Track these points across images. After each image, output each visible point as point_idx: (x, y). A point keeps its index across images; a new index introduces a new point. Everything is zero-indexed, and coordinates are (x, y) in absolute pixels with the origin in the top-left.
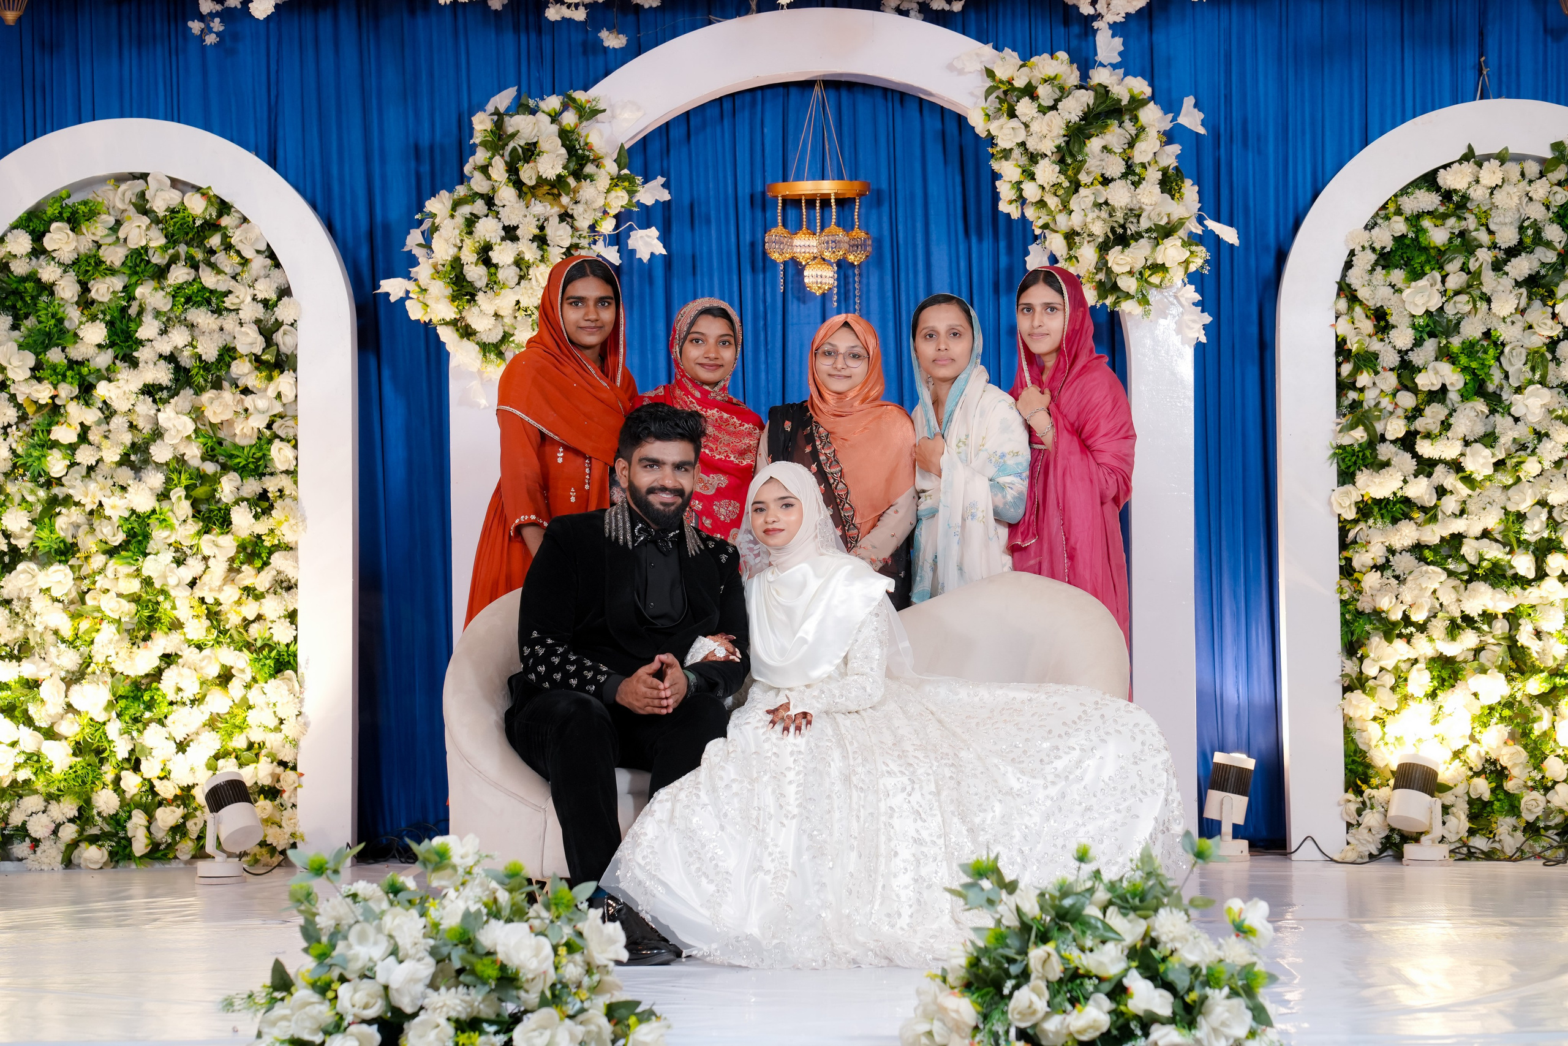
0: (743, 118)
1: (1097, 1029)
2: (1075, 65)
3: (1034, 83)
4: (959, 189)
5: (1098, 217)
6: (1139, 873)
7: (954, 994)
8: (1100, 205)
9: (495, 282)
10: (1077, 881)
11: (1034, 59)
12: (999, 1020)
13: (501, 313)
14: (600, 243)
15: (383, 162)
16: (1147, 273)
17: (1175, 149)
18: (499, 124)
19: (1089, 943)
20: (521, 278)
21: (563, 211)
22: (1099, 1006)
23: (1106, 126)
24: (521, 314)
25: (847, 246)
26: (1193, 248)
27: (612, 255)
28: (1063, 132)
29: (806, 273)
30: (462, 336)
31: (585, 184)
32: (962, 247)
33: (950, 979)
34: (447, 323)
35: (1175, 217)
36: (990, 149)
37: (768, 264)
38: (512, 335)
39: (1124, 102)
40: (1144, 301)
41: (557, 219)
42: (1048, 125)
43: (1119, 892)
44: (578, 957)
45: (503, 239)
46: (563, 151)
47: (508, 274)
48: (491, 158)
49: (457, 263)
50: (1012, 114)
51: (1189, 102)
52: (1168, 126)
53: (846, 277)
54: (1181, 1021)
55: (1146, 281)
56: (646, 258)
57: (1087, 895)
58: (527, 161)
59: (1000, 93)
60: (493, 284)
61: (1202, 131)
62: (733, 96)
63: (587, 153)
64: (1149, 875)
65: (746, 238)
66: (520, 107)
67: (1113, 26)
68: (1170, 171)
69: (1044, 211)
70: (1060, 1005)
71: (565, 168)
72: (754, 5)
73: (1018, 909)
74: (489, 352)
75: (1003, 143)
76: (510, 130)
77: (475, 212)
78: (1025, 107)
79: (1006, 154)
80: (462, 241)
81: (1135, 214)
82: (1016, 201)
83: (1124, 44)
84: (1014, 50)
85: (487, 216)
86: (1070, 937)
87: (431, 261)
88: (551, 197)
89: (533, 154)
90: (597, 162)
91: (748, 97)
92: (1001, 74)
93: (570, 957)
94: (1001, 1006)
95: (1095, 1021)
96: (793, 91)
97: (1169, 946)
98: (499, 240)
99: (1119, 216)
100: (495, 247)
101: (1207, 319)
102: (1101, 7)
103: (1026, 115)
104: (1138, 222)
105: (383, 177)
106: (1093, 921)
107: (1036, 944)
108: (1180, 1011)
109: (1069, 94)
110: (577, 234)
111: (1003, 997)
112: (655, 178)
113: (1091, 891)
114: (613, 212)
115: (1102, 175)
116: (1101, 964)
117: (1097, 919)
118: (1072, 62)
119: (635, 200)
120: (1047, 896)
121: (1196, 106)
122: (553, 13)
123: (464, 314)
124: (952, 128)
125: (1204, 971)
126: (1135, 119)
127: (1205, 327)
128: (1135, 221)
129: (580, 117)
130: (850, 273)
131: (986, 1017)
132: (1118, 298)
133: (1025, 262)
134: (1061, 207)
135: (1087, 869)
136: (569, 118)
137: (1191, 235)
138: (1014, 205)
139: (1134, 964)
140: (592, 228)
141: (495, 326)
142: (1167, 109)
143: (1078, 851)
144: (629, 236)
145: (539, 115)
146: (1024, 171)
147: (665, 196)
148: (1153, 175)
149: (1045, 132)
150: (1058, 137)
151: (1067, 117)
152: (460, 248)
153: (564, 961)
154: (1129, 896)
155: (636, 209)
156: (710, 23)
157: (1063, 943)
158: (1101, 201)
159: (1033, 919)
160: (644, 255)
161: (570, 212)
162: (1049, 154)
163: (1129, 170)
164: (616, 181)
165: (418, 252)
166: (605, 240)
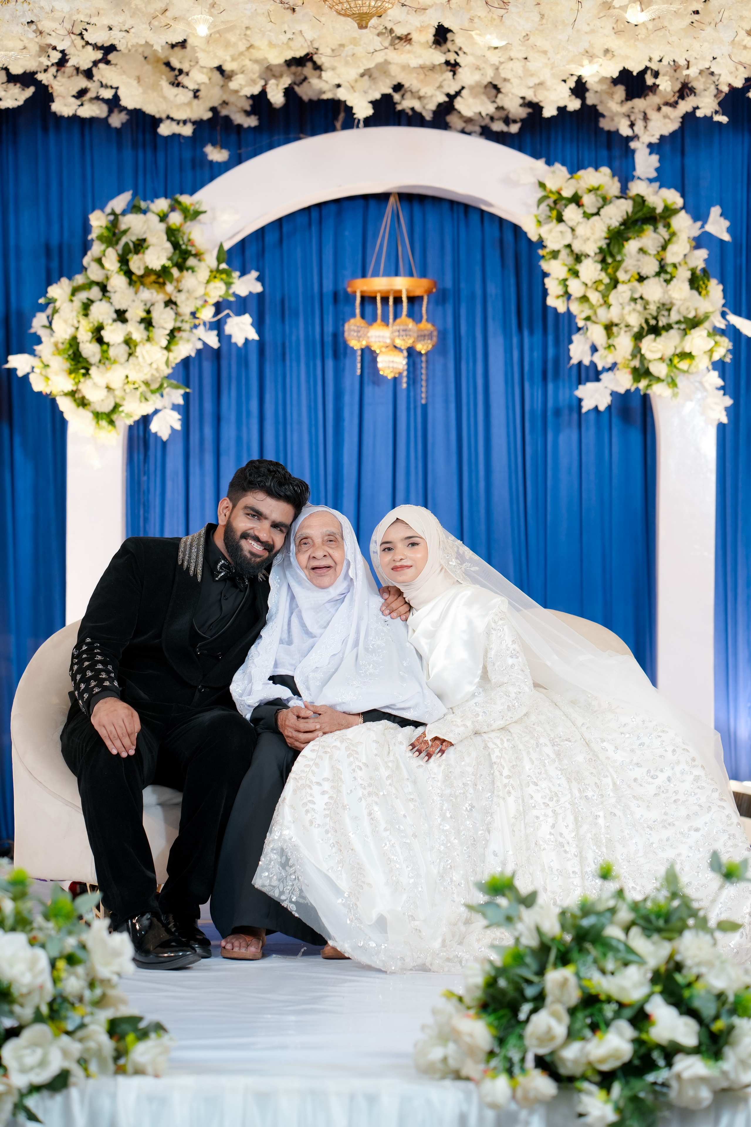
0: (329, 225)
1: (618, 1058)
2: (616, 179)
3: (580, 193)
4: (513, 289)
5: (634, 310)
6: (665, 893)
7: (468, 1016)
8: (634, 300)
9: (107, 359)
10: (600, 899)
11: (581, 173)
12: (514, 1046)
13: (112, 386)
14: (201, 328)
15: (18, 257)
16: (676, 360)
17: (703, 254)
18: (114, 223)
19: (610, 965)
20: (130, 355)
21: (167, 298)
22: (620, 1034)
23: (642, 231)
24: (129, 388)
25: (415, 335)
26: (718, 338)
27: (212, 340)
28: (604, 235)
29: (379, 359)
30: (78, 405)
31: (187, 274)
32: (515, 340)
33: (467, 1000)
34: (66, 394)
35: (701, 313)
36: (541, 252)
37: (349, 351)
38: (121, 406)
39: (659, 210)
40: (673, 383)
41: (162, 305)
42: (592, 229)
43: (643, 912)
44: (80, 970)
45: (115, 321)
46: (168, 245)
47: (117, 351)
48: (104, 251)
49: (74, 342)
50: (560, 219)
51: (715, 211)
52: (696, 232)
53: (414, 364)
54: (707, 1050)
55: (675, 367)
56: (240, 342)
57: (608, 915)
58: (137, 252)
59: (550, 201)
60: (105, 359)
61: (726, 237)
62: (320, 206)
63: (189, 248)
64: (674, 895)
65: (329, 328)
66: (134, 208)
67: (650, 145)
68: (698, 272)
69: (586, 305)
70: (580, 1031)
71: (170, 259)
72: (338, 125)
73: (538, 930)
74: (102, 419)
75: (553, 243)
76: (123, 227)
77: (92, 297)
78: (571, 213)
79: (555, 255)
80: (79, 322)
81: (666, 307)
82: (562, 296)
83: (660, 161)
84: (563, 164)
85: (101, 300)
86: (590, 959)
87: (53, 340)
88: (157, 286)
89: (142, 247)
90: (198, 255)
91: (333, 208)
92: (552, 185)
93: (71, 969)
94: (518, 1030)
95: (617, 1050)
96: (372, 204)
97: (695, 971)
98: (110, 321)
99: (653, 308)
100: (106, 327)
101: (728, 401)
102: (639, 128)
103: (572, 220)
104: (669, 315)
105: (18, 272)
106: (614, 943)
107: (555, 966)
108: (706, 1040)
109: (610, 202)
110: (180, 319)
111: (519, 1022)
112: (249, 272)
113: (613, 911)
114: (213, 300)
115: (639, 274)
116: (622, 989)
117: (619, 941)
118: (613, 176)
119: (231, 291)
120: (568, 915)
121: (721, 215)
122: (165, 130)
123: (81, 386)
124: (509, 236)
125: (731, 998)
126: (668, 226)
127: (727, 409)
128: (666, 313)
129: (185, 218)
130: (418, 360)
131: (501, 1041)
132: (650, 381)
133: (569, 350)
134: (601, 301)
135: (612, 886)
136: (176, 219)
137: (715, 328)
138: (561, 300)
139: (658, 988)
140: (193, 314)
141: (107, 397)
142: (696, 218)
143: (602, 868)
144: (226, 323)
145: (150, 215)
146: (570, 270)
147: (258, 288)
148: (684, 274)
149: (588, 233)
150: (600, 240)
151: (608, 222)
152: (77, 328)
153: (63, 975)
154: (653, 918)
155: (232, 299)
156: (300, 139)
157: (584, 964)
158: (637, 296)
159: (553, 939)
160: (239, 340)
161: (174, 299)
162: (592, 254)
163: (662, 269)
164: (216, 273)
165: (43, 333)
166: (205, 324)
